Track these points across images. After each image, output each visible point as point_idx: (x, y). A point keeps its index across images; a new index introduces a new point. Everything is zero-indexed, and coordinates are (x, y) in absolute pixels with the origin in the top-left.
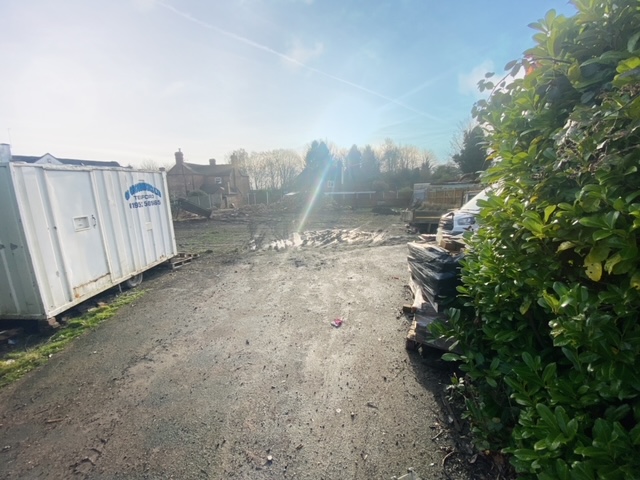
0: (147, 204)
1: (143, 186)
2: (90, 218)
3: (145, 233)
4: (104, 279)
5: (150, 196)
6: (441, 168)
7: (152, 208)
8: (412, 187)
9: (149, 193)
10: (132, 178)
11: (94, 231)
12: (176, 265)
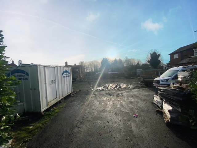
0: (67, 76)
1: (66, 71)
2: (54, 81)
3: (66, 85)
4: (55, 99)
5: (68, 74)
6: (143, 65)
7: (68, 77)
8: (136, 70)
9: (67, 73)
10: (64, 69)
11: (54, 84)
12: (72, 95)
